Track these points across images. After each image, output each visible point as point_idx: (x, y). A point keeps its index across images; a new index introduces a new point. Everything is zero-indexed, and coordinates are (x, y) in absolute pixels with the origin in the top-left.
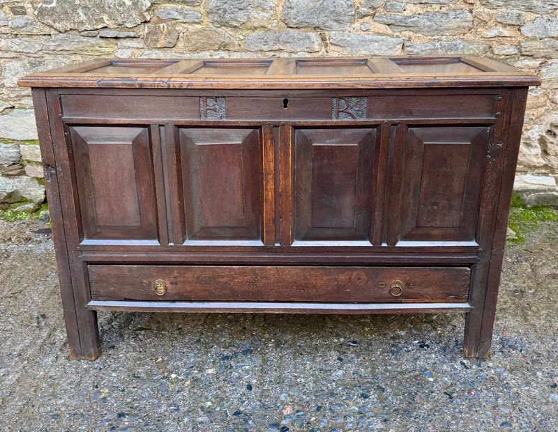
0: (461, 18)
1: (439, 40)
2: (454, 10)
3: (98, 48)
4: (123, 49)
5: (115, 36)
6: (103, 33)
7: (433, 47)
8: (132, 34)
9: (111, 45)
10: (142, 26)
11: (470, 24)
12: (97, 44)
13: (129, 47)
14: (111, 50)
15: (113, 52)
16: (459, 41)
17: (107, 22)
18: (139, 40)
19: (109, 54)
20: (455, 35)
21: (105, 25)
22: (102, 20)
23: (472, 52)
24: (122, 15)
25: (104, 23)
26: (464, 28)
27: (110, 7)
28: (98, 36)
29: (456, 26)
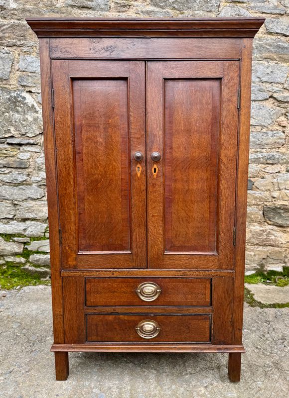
0: (277, 136)
1: (261, 152)
2: (272, 130)
3: (5, 151)
4: (24, 152)
5: (19, 142)
6: (10, 141)
7: (256, 157)
8: (32, 142)
9: (15, 150)
10: (40, 136)
11: (283, 141)
12: (4, 148)
13: (29, 151)
14: (15, 153)
15: (16, 154)
16: (276, 153)
17: (13, 132)
18: (37, 146)
19: (13, 156)
20: (272, 149)
21: (12, 135)
22: (9, 131)
23: (285, 161)
24: (25, 128)
25: (11, 133)
26: (279, 143)
27: (16, 122)
28: (6, 142)
29: (273, 142)
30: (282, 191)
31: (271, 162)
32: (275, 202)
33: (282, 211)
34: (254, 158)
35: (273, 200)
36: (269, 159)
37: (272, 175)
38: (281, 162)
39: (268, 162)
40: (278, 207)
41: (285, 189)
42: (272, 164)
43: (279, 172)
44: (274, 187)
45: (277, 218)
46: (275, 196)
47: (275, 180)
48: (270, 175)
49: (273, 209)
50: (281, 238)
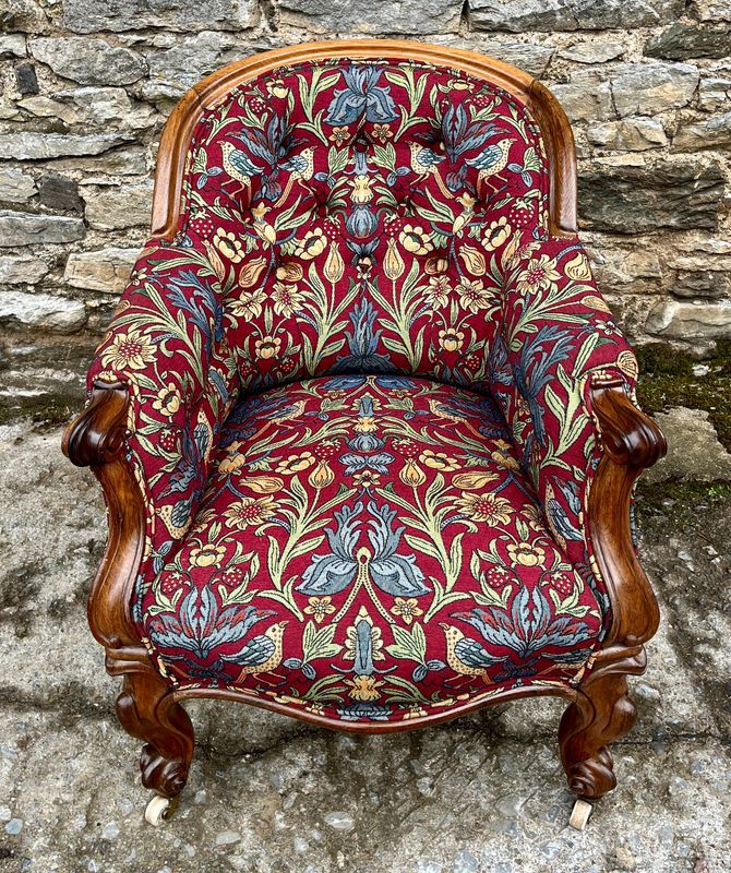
30: (626, 120)
31: (591, 23)
32: (599, 160)
33: (624, 186)
34: (533, 14)
35: (597, 151)
36: (587, 13)
37: (592, 69)
38: (628, 21)
39: (582, 23)
40: (611, 173)
41: (638, 114)
42: (597, 31)
43: (619, 59)
44: (598, 111)
45: (606, 207)
46: (603, 140)
47: (604, 88)
48: (585, 72)
49: (594, 183)
50: (617, 267)
